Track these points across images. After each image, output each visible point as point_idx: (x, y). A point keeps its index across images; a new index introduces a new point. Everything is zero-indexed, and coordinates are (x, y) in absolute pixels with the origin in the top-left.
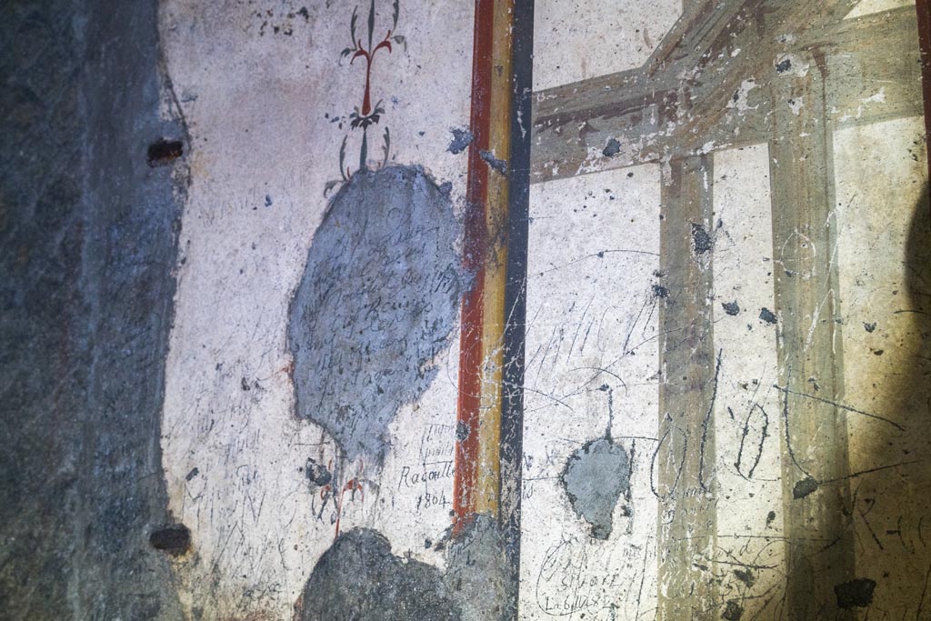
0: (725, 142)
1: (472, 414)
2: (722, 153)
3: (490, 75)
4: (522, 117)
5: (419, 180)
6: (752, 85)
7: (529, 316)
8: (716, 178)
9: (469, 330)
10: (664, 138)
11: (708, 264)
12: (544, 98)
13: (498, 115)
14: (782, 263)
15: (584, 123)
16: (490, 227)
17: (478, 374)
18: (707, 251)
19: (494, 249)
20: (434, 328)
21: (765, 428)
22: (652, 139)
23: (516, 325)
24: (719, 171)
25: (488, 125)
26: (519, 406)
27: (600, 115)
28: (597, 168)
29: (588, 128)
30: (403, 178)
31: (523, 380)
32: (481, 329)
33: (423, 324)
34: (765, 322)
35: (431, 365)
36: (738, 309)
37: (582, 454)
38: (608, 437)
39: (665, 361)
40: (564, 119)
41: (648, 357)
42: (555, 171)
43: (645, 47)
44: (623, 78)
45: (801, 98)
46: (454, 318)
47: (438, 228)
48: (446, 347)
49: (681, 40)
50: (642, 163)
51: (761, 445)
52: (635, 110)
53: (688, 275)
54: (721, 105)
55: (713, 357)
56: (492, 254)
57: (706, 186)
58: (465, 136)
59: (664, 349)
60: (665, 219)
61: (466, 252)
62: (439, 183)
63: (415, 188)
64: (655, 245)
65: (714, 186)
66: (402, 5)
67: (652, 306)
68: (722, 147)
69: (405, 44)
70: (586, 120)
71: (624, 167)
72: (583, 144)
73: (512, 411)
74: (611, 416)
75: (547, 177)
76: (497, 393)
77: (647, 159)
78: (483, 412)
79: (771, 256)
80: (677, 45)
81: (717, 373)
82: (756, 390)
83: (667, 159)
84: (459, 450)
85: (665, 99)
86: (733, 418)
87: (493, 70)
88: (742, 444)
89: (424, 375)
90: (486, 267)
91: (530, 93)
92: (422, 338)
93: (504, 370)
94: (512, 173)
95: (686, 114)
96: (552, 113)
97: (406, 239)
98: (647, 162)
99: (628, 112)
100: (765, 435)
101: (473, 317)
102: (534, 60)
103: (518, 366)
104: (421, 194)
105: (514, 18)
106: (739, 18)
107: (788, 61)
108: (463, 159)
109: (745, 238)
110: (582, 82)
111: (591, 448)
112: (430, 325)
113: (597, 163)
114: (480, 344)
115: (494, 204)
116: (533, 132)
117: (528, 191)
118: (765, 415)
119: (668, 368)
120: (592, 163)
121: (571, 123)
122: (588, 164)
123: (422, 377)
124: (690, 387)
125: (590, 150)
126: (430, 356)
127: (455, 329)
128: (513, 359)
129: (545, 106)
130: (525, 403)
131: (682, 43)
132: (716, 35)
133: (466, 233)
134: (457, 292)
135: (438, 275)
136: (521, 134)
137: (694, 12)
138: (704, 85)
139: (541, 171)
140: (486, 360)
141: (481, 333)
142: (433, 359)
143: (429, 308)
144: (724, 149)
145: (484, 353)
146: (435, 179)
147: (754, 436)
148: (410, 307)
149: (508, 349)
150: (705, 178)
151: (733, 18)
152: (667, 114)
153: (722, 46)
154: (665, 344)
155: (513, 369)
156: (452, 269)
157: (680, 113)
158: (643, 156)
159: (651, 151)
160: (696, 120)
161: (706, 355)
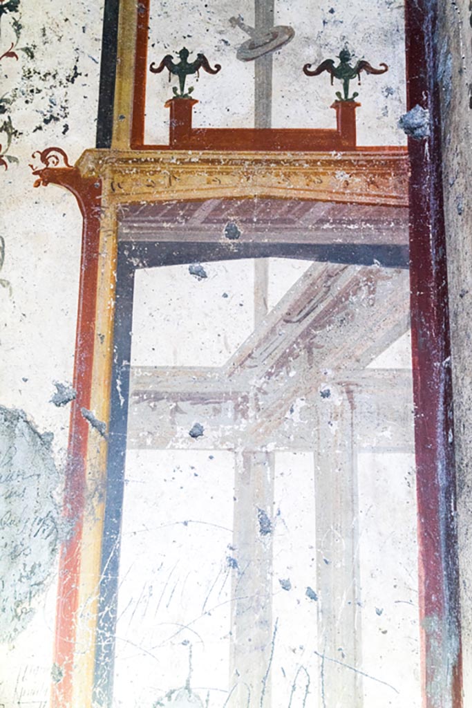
0: (284, 445)
1: (67, 658)
2: (281, 453)
3: (93, 340)
4: (121, 386)
5: (21, 424)
6: (303, 403)
7: (122, 570)
8: (277, 474)
9: (66, 576)
10: (238, 431)
11: (269, 545)
12: (141, 373)
13: (99, 379)
14: (322, 552)
15: (175, 404)
16: (89, 482)
17: (73, 620)
18: (269, 534)
19: (92, 503)
20: (32, 572)
21: (307, 686)
22: (229, 431)
23: (110, 577)
24: (279, 468)
25: (90, 387)
26: (110, 654)
27: (188, 400)
28: (184, 446)
29: (177, 409)
30: (5, 420)
31: (115, 629)
32: (78, 577)
33: (21, 566)
34: (309, 599)
35: (28, 608)
36: (290, 585)
37: (165, 701)
38: (187, 688)
39: (235, 624)
40: (158, 397)
41: (223, 615)
42: (149, 441)
43: (224, 351)
44: (207, 373)
45: (337, 422)
46: (52, 564)
47: (39, 475)
48: (43, 591)
49: (252, 353)
50: (220, 450)
51: (304, 700)
52: (216, 403)
53: (255, 551)
54: (281, 414)
55: (271, 624)
56: (90, 507)
57: (269, 479)
58: (67, 391)
59: (235, 613)
60: (237, 501)
61: (65, 502)
62: (41, 431)
63: (17, 431)
64: (229, 522)
65: (275, 480)
66: (8, 251)
67: (227, 573)
68: (281, 448)
69: (11, 290)
70: (176, 402)
71: (205, 449)
72: (173, 423)
73: (105, 657)
74: (190, 668)
75: (142, 446)
76: (90, 639)
77: (225, 447)
78: (77, 658)
79: (314, 545)
80: (249, 356)
81: (274, 637)
82: (302, 655)
83: (240, 450)
84: (54, 692)
85: (240, 399)
86: (285, 676)
87: (95, 337)
88: (291, 699)
89: (20, 613)
90: (84, 519)
91: (128, 366)
92: (20, 580)
93: (99, 618)
94: (110, 435)
95: (255, 416)
96: (146, 389)
97: (6, 480)
98: (224, 449)
99: (210, 403)
100: (307, 692)
101: (71, 565)
102: (133, 338)
103: (111, 616)
104: (23, 443)
105: (116, 294)
106: (295, 346)
107: (329, 391)
108: (67, 410)
109: (297, 527)
110: (174, 368)
111: (173, 696)
112: (28, 569)
113: (184, 441)
114: (76, 591)
115: (93, 461)
116: (130, 401)
117: (124, 454)
118: (308, 675)
119: (238, 630)
120: (181, 440)
121: (165, 401)
122: (177, 441)
123: (19, 618)
124: (254, 648)
125: (178, 429)
126: (28, 599)
127: (52, 575)
128: (107, 609)
129: (141, 381)
130: (117, 652)
131: (253, 355)
132: (278, 356)
133: (67, 484)
134: (56, 540)
135: (37, 521)
136: (120, 401)
137: (263, 332)
138: (269, 395)
139: (136, 438)
140: (80, 610)
141: (78, 581)
142: (30, 601)
143: (27, 552)
144: (283, 451)
145: (79, 601)
146: (37, 426)
147: (300, 693)
148: (8, 548)
149: (102, 599)
150: (268, 472)
151: (291, 345)
152: (240, 411)
153: (282, 366)
154: (236, 608)
155: (107, 619)
156: (51, 517)
157: (251, 413)
158: (222, 443)
159: (228, 441)
160: (263, 422)
161: (266, 622)
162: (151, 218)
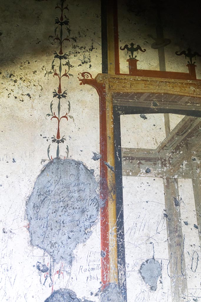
0: (181, 176)
1: (106, 248)
2: (180, 179)
3: (106, 138)
4: (118, 154)
5: (81, 166)
6: (186, 162)
7: (125, 218)
8: (179, 186)
9: (103, 220)
10: (163, 171)
11: (179, 210)
12: (125, 150)
13: (110, 152)
14: (198, 213)
15: (139, 161)
16: (109, 187)
17: (108, 235)
18: (178, 206)
19: (111, 194)
20: (90, 218)
21: (198, 258)
22: (160, 171)
23: (120, 220)
24: (180, 184)
25: (106, 154)
26: (123, 247)
27: (144, 160)
28: (144, 175)
29: (140, 163)
30: (75, 164)
31: (124, 238)
32: (108, 220)
33: (86, 216)
34: (195, 228)
35: (90, 231)
36: (188, 223)
37: (145, 263)
38: (153, 258)
39: (169, 236)
40: (133, 159)
41: (164, 234)
42: (131, 174)
43: (156, 144)
44: (150, 151)
45: (199, 169)
46: (98, 215)
47: (90, 184)
48: (95, 225)
49: (166, 145)
50: (158, 177)
51: (197, 263)
52: (154, 161)
53: (174, 212)
54: (179, 165)
55: (182, 237)
56: (110, 196)
57: (176, 187)
58: (98, 155)
59: (168, 233)
60: (165, 195)
61: (101, 194)
62: (89, 169)
63: (80, 168)
64: (163, 201)
65: (179, 188)
66: (72, 106)
67: (164, 219)
68: (180, 177)
69: (73, 119)
70: (140, 160)
71: (152, 177)
72: (139, 167)
73: (121, 248)
74: (154, 252)
75: (128, 175)
76: (115, 242)
77: (159, 176)
78: (110, 248)
79: (195, 210)
80: (165, 146)
81: (184, 241)
82: (194, 247)
83: (165, 177)
84: (102, 261)
85: (163, 160)
86: (189, 254)
87: (107, 137)
88: (192, 262)
89: (87, 233)
90: (109, 200)
91: (121, 148)
92: (86, 220)
93: (117, 234)
94: (116, 171)
95: (169, 166)
96: (128, 156)
97: (77, 185)
98: (159, 177)
99: (152, 161)
100: (198, 260)
101: (105, 216)
102: (121, 138)
103: (122, 234)
104: (83, 172)
105: (114, 123)
106: (181, 143)
107: (195, 158)
108: (98, 163)
109: (188, 204)
110: (138, 149)
111: (149, 262)
112: (89, 216)
113: (144, 174)
114: (108, 225)
115: (110, 180)
116: (122, 160)
117: (122, 178)
118: (198, 254)
119: (170, 238)
120: (142, 174)
121: (135, 160)
122: (141, 174)
123: (86, 234)
124: (177, 245)
125: (141, 170)
126: (89, 227)
127: (98, 219)
128: (120, 231)
129: (126, 153)
130: (125, 246)
131: (166, 146)
132: (176, 146)
133: (101, 188)
134: (98, 206)
135: (91, 200)
136: (118, 159)
137: (169, 138)
138: (174, 159)
139: (126, 172)
140: (110, 231)
141: (108, 222)
142: (90, 228)
143: (88, 210)
144: (180, 178)
145: (109, 228)
146: (88, 167)
147: (195, 260)
148: (80, 209)
149: (118, 228)
150: (176, 185)
151: (180, 143)
152: (164, 165)
153: (177, 150)
154: (169, 231)
155: (120, 234)
156: (96, 199)
157: (168, 165)
158: (158, 175)
159: (160, 174)
160: (172, 168)
161: (180, 236)
162: (125, 98)
